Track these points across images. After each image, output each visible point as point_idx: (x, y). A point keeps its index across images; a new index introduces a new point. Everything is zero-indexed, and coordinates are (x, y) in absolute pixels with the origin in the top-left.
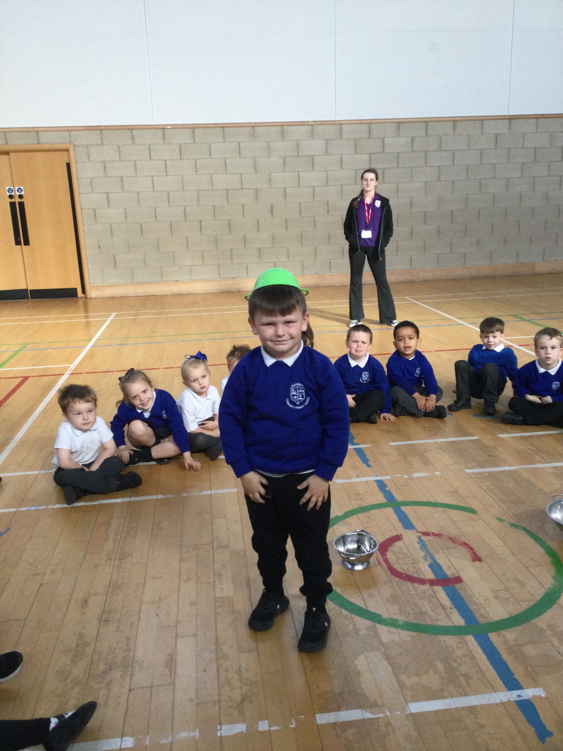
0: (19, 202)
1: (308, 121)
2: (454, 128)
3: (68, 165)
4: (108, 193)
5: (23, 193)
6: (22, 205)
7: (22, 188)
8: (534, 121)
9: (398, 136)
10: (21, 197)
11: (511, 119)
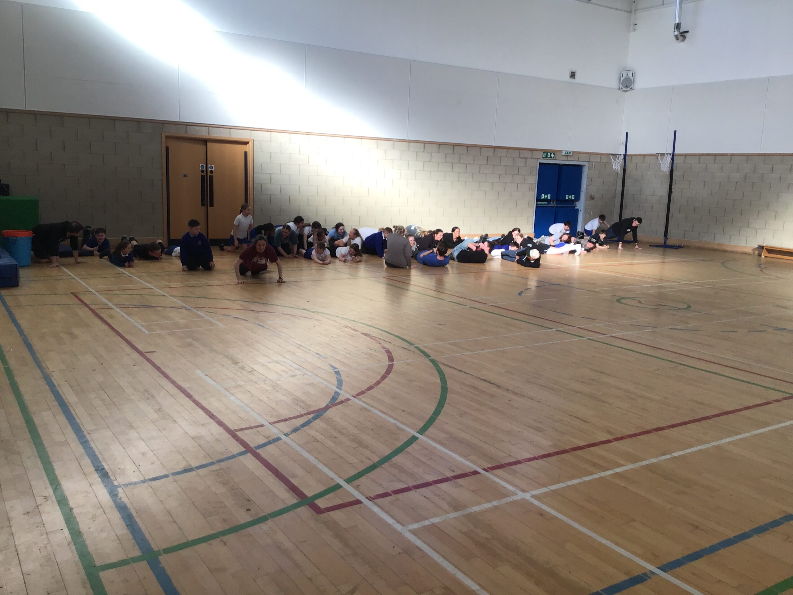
0: (210, 176)
1: (392, 139)
2: (467, 150)
3: (246, 153)
4: (271, 174)
5: (213, 170)
6: (211, 178)
7: (213, 166)
8: (505, 150)
9: (439, 153)
10: (212, 172)
11: (495, 148)
